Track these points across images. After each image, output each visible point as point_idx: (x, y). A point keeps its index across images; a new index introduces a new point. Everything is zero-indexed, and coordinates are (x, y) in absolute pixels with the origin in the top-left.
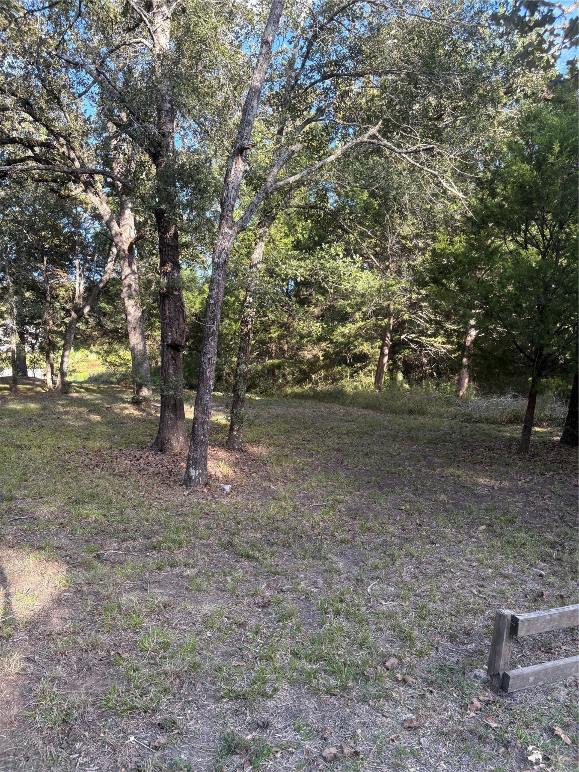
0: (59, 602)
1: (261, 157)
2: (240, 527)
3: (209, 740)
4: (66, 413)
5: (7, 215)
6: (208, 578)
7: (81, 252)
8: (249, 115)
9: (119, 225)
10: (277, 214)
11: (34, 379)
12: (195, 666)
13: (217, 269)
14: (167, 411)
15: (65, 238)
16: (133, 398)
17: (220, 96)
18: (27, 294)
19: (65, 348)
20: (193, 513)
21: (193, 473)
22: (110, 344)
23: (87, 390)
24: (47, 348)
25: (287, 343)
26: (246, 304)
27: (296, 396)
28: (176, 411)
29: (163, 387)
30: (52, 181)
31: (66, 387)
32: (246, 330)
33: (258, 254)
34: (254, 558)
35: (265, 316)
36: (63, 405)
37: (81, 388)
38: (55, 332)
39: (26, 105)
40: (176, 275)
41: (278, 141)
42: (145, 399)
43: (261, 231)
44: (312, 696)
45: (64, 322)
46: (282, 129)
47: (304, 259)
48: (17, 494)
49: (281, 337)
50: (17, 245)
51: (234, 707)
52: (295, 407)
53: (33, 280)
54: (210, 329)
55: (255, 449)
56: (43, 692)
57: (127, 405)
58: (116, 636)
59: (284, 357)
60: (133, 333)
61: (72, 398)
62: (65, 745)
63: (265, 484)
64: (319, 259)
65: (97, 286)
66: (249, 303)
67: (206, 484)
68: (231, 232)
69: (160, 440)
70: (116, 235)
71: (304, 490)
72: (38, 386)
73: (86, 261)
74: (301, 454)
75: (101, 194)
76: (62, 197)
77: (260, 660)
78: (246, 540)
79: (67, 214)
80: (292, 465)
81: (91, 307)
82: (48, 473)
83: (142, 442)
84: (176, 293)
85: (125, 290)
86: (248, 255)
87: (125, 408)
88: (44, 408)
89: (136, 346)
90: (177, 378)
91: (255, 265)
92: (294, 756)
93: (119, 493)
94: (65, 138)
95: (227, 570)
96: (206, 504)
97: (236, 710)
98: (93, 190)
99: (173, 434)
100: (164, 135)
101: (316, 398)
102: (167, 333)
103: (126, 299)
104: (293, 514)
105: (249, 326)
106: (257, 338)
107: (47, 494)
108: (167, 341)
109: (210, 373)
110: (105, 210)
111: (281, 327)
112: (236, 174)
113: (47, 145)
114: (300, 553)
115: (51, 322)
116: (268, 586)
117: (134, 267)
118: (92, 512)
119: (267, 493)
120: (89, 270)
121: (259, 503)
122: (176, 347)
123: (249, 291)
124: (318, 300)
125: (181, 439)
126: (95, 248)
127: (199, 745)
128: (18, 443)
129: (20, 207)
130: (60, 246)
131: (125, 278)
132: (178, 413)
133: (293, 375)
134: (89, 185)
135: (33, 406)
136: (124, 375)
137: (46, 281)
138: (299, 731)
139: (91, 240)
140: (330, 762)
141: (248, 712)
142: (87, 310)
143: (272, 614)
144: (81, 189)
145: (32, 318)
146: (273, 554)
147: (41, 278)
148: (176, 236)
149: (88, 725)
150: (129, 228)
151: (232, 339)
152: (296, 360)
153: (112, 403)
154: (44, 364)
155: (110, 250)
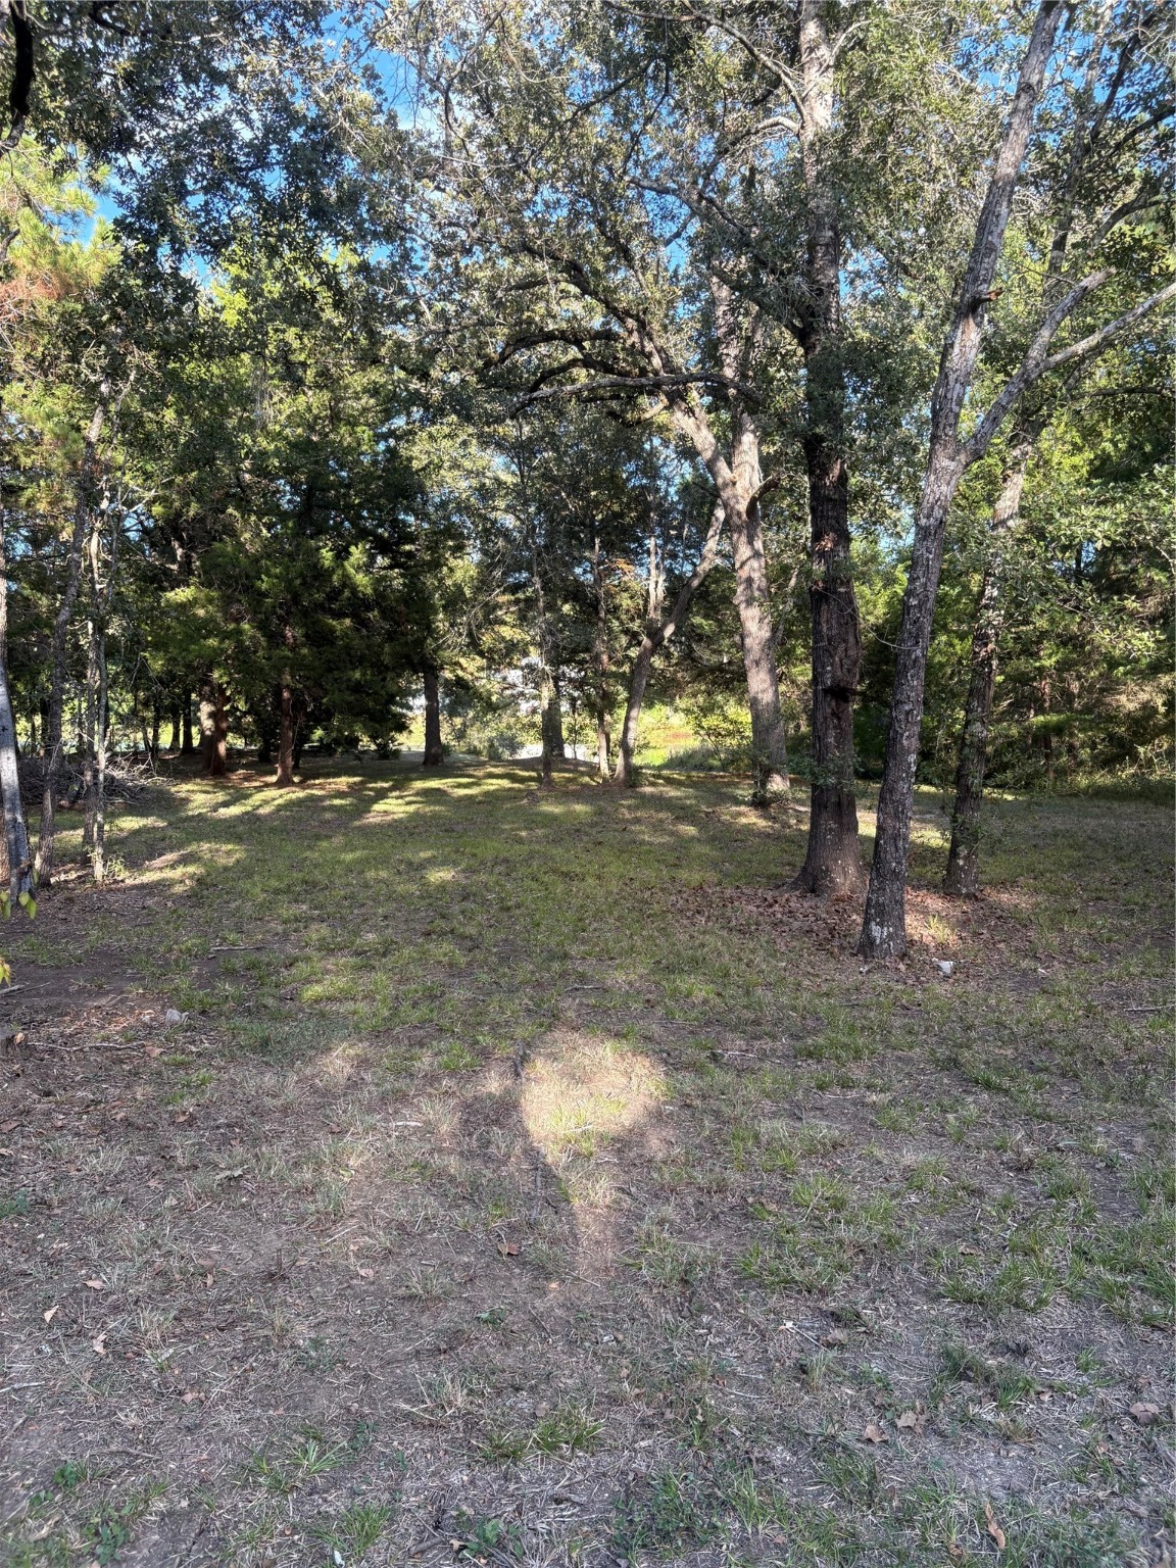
0: (658, 1117)
1: (1015, 307)
2: (973, 1034)
3: (918, 1353)
4: (638, 821)
5: (535, 468)
6: (911, 1111)
7: (659, 524)
8: (991, 233)
9: (730, 464)
10: (1050, 416)
11: (576, 763)
12: (891, 1241)
13: (925, 538)
14: (825, 815)
15: (629, 497)
16: (755, 795)
17: (931, 192)
18: (566, 608)
19: (631, 703)
20: (879, 1005)
21: (877, 931)
22: (709, 694)
23: (669, 781)
24: (600, 707)
25: (1079, 678)
26: (984, 602)
27: (1099, 793)
28: (840, 816)
29: (816, 770)
30: (612, 398)
31: (633, 775)
32: (983, 653)
33: (1009, 500)
34: (999, 1089)
35: (1026, 622)
36: (629, 807)
37: (659, 777)
38: (614, 675)
39: (574, 271)
40: (842, 554)
41: (1054, 267)
42: (778, 797)
43: (1016, 452)
44: (1114, 1324)
45: (627, 657)
46: (1064, 237)
47: (1113, 501)
48: (574, 950)
49: (1063, 666)
50: (552, 520)
51: (963, 1314)
52: (1097, 817)
53: (576, 580)
54: (909, 655)
55: (1005, 897)
56: (649, 1236)
57: (743, 808)
58: (753, 1180)
59: (1071, 709)
60: (754, 670)
61: (643, 796)
62: (685, 1312)
63: (1024, 964)
64: (1147, 497)
65: (688, 585)
66: (991, 598)
67: (903, 956)
68: (952, 465)
69: (810, 870)
70: (726, 485)
71: (1112, 979)
72: (583, 774)
73: (667, 539)
74: (1106, 910)
75: (697, 410)
76: (628, 425)
77: (1011, 1250)
78: (984, 1057)
79: (635, 453)
80: (1084, 931)
81: (677, 627)
82: (618, 919)
83: (776, 876)
84: (842, 590)
85: (740, 589)
86: (991, 500)
87: (740, 814)
88: (600, 813)
89: (760, 696)
90: (845, 755)
91: (1003, 522)
92: (1075, 1405)
93: (741, 959)
94: (637, 318)
95: (946, 1101)
96: (903, 992)
97: (967, 1320)
98: (684, 406)
99: (836, 860)
100: (820, 292)
101: (1147, 798)
102: (823, 667)
103: (743, 606)
104: (1084, 1022)
105: (991, 646)
106: (1008, 669)
107: (621, 955)
108: (823, 682)
109: (910, 741)
110: (705, 440)
111: (1064, 644)
112: (963, 353)
113: (607, 335)
114: (1096, 1089)
115: (605, 658)
116: (1030, 1136)
117: (759, 545)
118: (700, 989)
119: (1026, 980)
120: (673, 556)
121: (1011, 997)
122: (840, 693)
123: (990, 575)
124: (1151, 582)
125: (852, 870)
126: (683, 512)
127: (900, 1358)
128: (564, 869)
129: (556, 450)
130: (621, 515)
131: (741, 567)
132: (845, 821)
133: (1093, 746)
134: (676, 398)
135: (579, 808)
136: (734, 753)
137: (599, 580)
138: (1086, 1370)
139: (676, 499)
140: (1146, 1425)
141: (988, 1325)
142: (669, 630)
143: (1035, 1184)
144: (661, 406)
145: (575, 652)
146: (1039, 1086)
147: (589, 576)
148: (843, 479)
149: (719, 1295)
150: (748, 468)
151: (953, 673)
152: (1100, 715)
153: (715, 805)
154: (592, 735)
155: (711, 513)
